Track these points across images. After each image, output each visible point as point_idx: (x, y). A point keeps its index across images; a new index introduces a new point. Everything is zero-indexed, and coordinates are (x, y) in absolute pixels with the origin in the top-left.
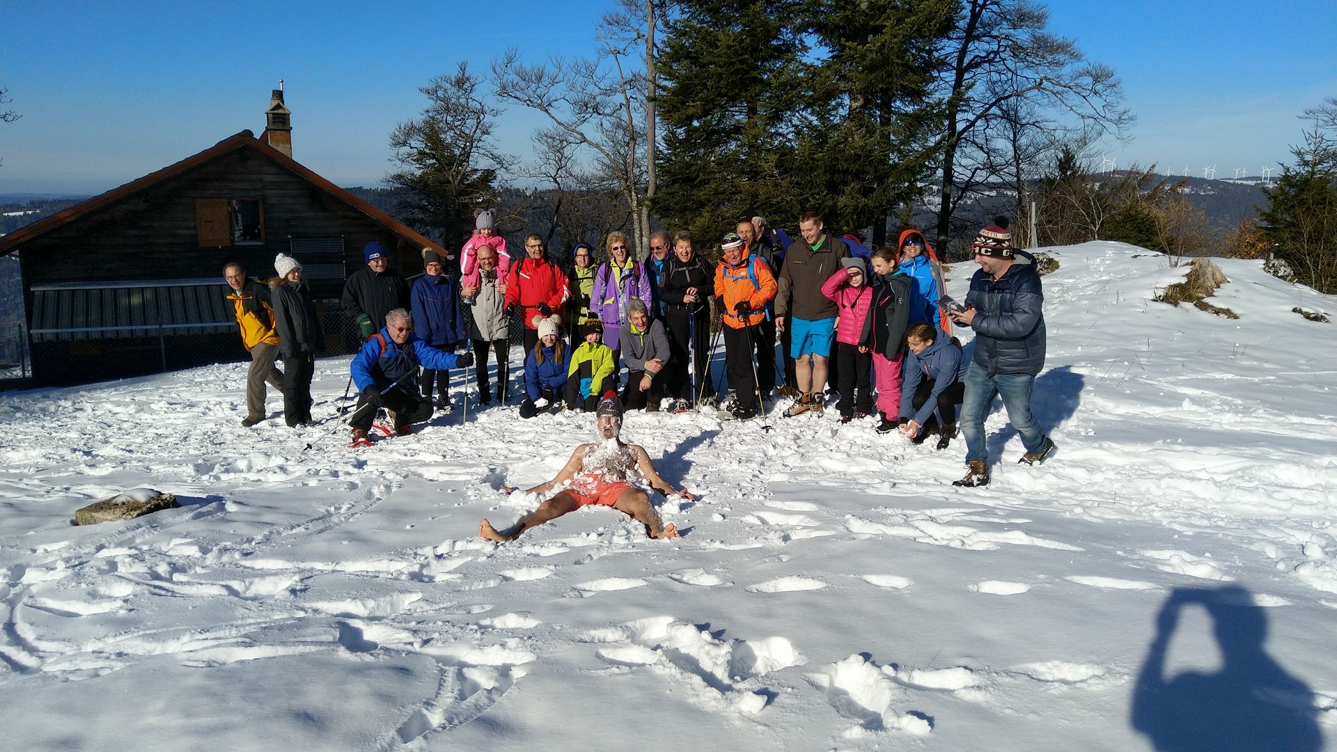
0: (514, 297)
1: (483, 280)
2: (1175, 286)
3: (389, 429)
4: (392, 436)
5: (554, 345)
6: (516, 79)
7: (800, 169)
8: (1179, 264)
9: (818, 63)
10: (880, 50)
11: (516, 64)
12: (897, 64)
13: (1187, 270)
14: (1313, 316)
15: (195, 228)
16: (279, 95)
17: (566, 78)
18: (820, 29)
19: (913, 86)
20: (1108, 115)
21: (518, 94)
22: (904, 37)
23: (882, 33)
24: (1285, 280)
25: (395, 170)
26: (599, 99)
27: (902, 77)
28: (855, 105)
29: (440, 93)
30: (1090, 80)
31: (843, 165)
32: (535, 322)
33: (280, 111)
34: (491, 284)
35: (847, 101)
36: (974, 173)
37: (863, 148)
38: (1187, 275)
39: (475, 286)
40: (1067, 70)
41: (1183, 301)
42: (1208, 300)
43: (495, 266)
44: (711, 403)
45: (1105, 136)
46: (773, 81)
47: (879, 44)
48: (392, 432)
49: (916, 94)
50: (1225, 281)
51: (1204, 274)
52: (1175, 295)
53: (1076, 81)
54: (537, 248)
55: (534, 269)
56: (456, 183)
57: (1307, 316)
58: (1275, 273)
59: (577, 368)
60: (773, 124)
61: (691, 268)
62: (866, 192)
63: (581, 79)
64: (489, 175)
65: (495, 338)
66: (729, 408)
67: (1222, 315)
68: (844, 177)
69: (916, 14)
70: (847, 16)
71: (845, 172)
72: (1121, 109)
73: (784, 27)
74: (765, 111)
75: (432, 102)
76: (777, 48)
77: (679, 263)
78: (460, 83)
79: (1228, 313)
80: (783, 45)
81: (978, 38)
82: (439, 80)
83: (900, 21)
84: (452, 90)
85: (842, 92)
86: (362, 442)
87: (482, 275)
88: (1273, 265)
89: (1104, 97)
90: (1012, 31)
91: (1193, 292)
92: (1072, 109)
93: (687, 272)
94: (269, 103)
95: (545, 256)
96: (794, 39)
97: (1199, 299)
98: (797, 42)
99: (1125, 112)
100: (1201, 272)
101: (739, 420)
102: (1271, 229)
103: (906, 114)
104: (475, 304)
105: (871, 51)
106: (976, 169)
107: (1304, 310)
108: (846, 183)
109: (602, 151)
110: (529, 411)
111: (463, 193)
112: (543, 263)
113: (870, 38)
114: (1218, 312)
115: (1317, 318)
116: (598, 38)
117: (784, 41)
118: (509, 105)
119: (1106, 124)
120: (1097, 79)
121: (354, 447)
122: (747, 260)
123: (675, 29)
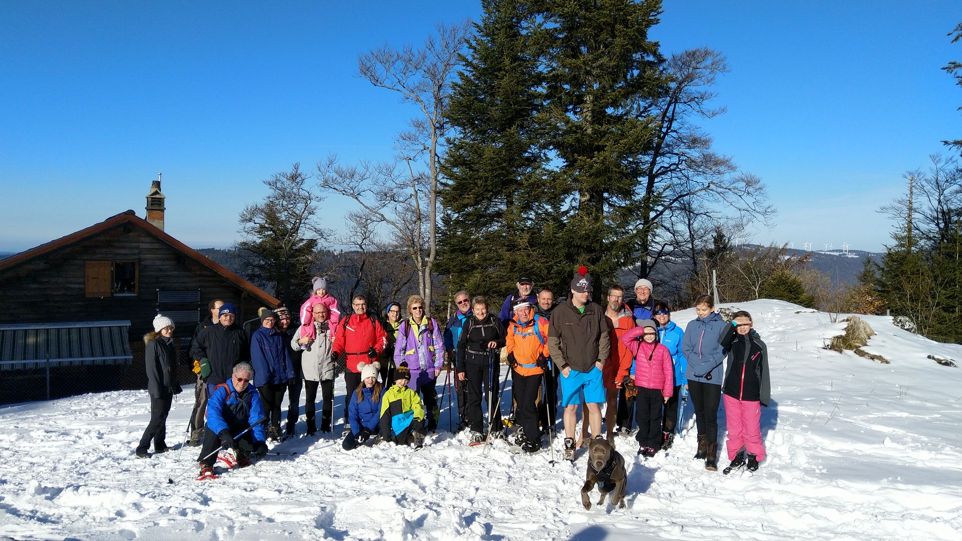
0: (339, 345)
1: (317, 331)
2: (838, 338)
3: (231, 460)
4: (233, 467)
5: (374, 386)
6: (335, 176)
7: (546, 244)
8: (837, 320)
9: (558, 170)
10: (603, 162)
11: (335, 166)
12: (616, 172)
13: (845, 325)
14: (943, 362)
15: (84, 283)
16: (157, 184)
17: (372, 176)
18: (558, 146)
19: (627, 187)
20: (757, 209)
21: (336, 186)
22: (619, 152)
23: (604, 150)
24: (911, 332)
25: (241, 240)
26: (395, 191)
27: (620, 180)
28: (583, 199)
29: (279, 185)
30: (744, 184)
31: (577, 242)
32: (359, 368)
33: (158, 196)
34: (324, 334)
35: (578, 196)
36: (663, 248)
37: (591, 230)
38: (845, 329)
39: (311, 337)
40: (727, 177)
41: (845, 349)
42: (863, 348)
43: (326, 319)
44: (501, 437)
45: (756, 223)
46: (524, 182)
47: (602, 158)
48: (234, 463)
49: (627, 193)
50: (873, 334)
51: (858, 328)
52: (841, 344)
53: (734, 185)
54: (360, 306)
55: (359, 323)
56: (287, 248)
57: (940, 362)
58: (903, 326)
59: (388, 406)
60: (526, 211)
61: (486, 326)
62: (594, 261)
63: (383, 177)
64: (312, 243)
65: (324, 379)
66: (518, 442)
67: (876, 360)
68: (578, 250)
69: (627, 137)
70: (578, 138)
71: (579, 247)
72: (766, 205)
73: (533, 144)
74: (520, 203)
75: (272, 191)
76: (528, 159)
77: (477, 322)
78: (294, 178)
79: (880, 358)
80: (532, 156)
81: (663, 154)
82: (278, 175)
83: (616, 142)
84: (287, 183)
85: (575, 190)
86: (208, 476)
87: (317, 327)
88: (900, 321)
89: (755, 196)
90: (687, 150)
91: (852, 342)
92: (731, 204)
93: (482, 329)
94: (149, 190)
95: (368, 314)
96: (540, 152)
97: (857, 347)
98: (542, 155)
99: (769, 207)
100: (855, 327)
101: (528, 453)
102: (881, 291)
103: (620, 207)
104: (309, 349)
105: (597, 163)
106: (665, 245)
107: (936, 357)
108: (578, 254)
109: (397, 227)
110: (350, 444)
111: (293, 256)
112: (365, 319)
113: (596, 153)
114: (873, 358)
115: (947, 364)
116: (395, 149)
117: (532, 154)
118: (329, 193)
119: (756, 215)
120: (748, 184)
121: (201, 479)
122: (533, 320)
123: (455, 144)
